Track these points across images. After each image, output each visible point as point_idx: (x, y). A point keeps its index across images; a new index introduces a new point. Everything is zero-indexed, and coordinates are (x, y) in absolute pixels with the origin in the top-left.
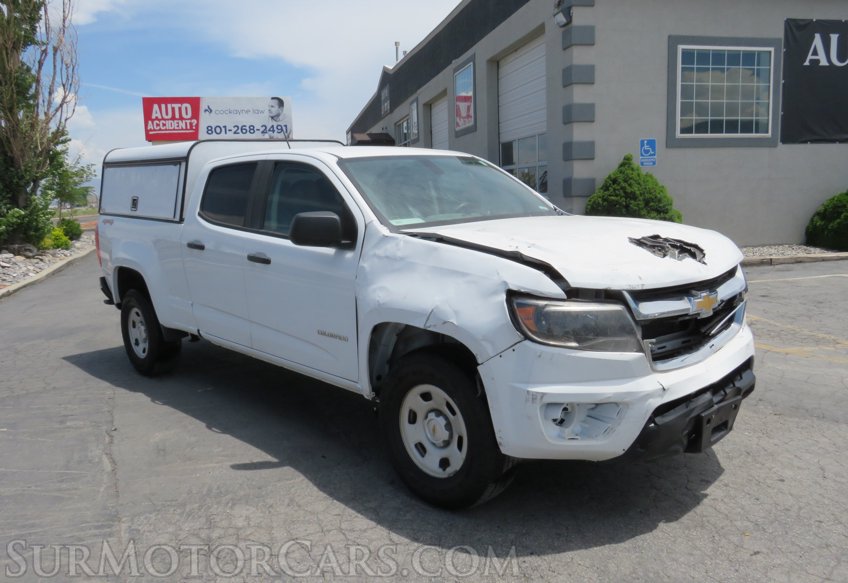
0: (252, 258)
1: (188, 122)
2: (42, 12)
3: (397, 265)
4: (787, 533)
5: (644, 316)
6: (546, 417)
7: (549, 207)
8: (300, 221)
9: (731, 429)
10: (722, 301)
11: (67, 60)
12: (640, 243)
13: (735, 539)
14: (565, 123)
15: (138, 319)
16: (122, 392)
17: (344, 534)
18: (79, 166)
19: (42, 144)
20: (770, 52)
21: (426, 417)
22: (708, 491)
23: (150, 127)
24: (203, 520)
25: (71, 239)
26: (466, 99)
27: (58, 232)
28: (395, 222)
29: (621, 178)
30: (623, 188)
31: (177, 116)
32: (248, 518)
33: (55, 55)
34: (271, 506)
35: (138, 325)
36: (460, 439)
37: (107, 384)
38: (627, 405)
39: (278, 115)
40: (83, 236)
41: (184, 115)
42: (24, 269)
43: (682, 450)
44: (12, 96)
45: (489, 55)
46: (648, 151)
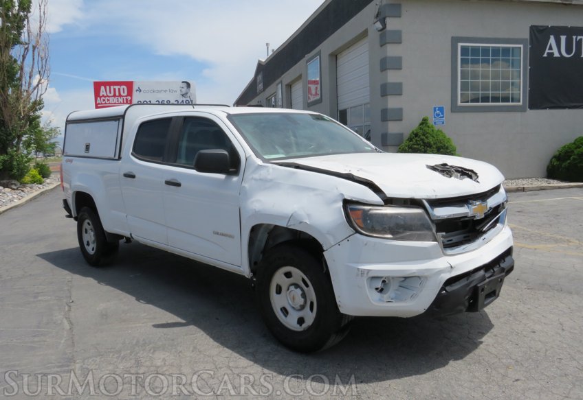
0: (168, 183)
1: (125, 98)
2: (25, 23)
3: (268, 184)
4: (537, 367)
5: (438, 217)
6: (370, 287)
7: (372, 148)
8: (201, 156)
9: (498, 296)
10: (491, 208)
11: (42, 54)
12: (434, 168)
13: (502, 371)
14: (382, 96)
15: (89, 228)
16: (77, 277)
17: (231, 370)
18: (49, 128)
19: (24, 111)
20: (520, 48)
21: (288, 289)
22: (483, 339)
23: (99, 101)
24: (133, 361)
25: (43, 177)
26: (315, 82)
27: (34, 172)
28: (266, 157)
29: (421, 132)
30: (422, 140)
31: (117, 94)
32: (164, 360)
33: (33, 51)
34: (181, 352)
35: (89, 231)
36: (312, 304)
37: (67, 272)
38: (426, 278)
39: (187, 94)
40: (51, 175)
41: (122, 94)
42: (11, 197)
43: (465, 310)
44: (4, 79)
45: (331, 51)
46: (439, 115)
